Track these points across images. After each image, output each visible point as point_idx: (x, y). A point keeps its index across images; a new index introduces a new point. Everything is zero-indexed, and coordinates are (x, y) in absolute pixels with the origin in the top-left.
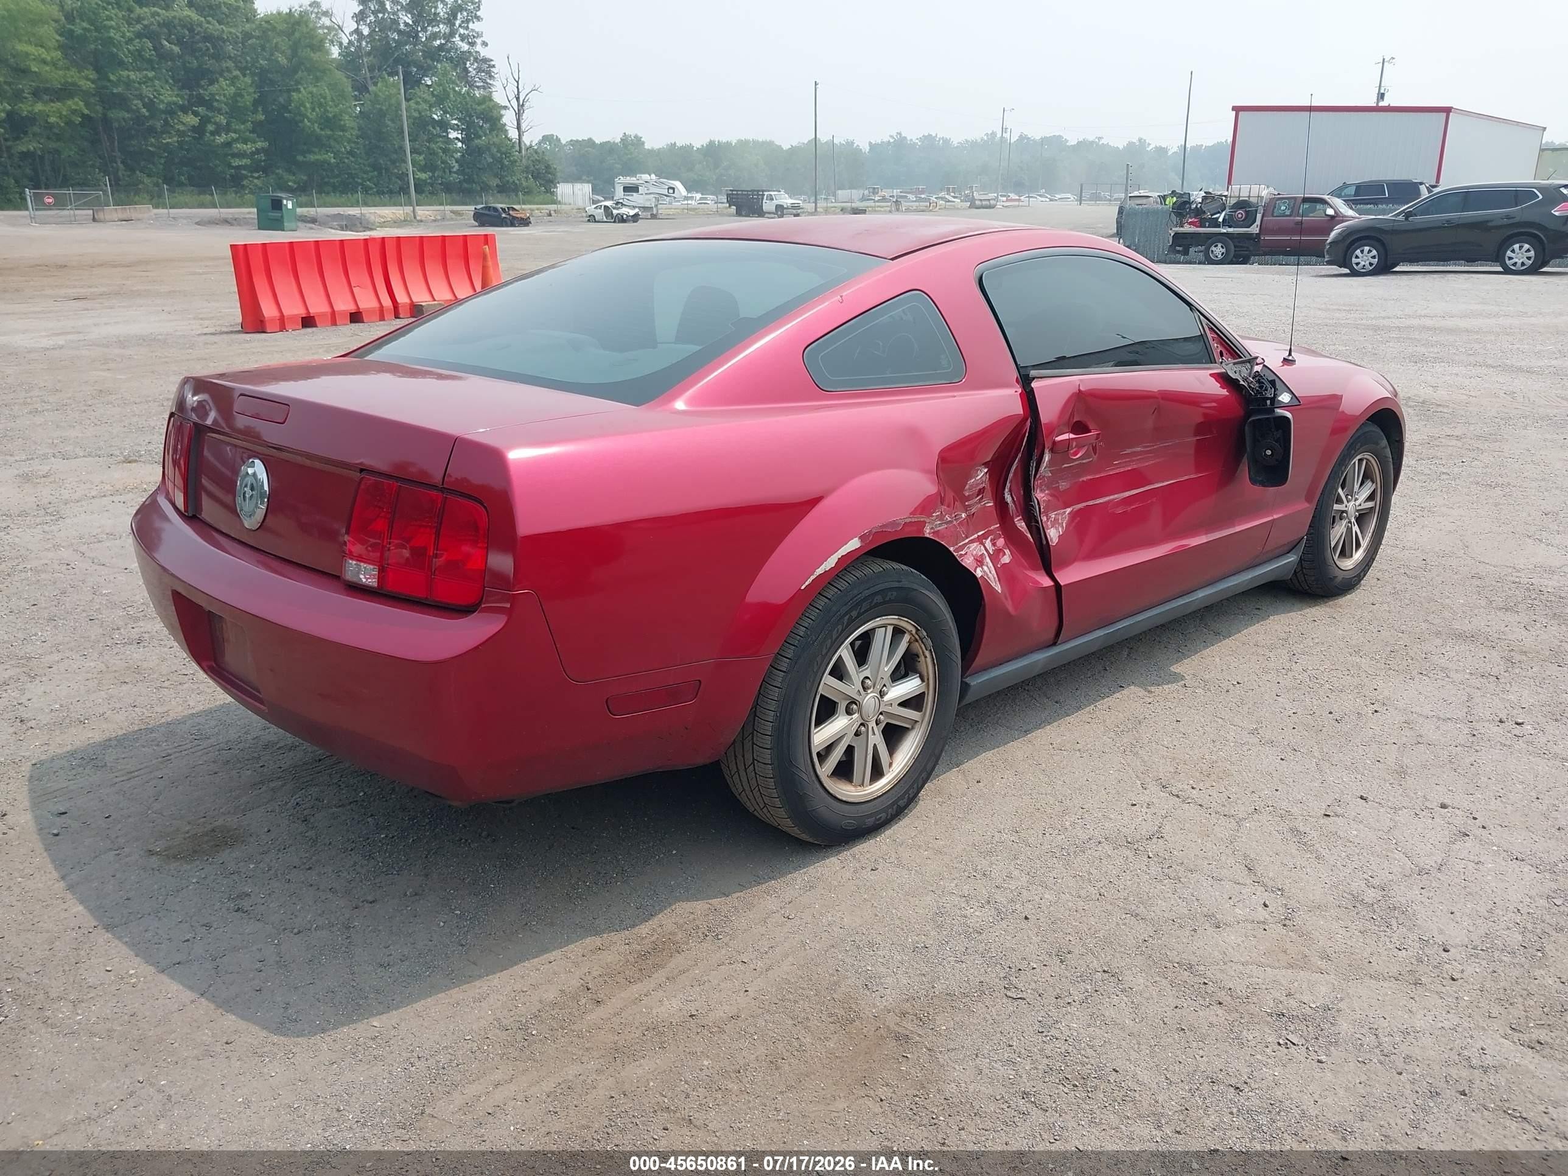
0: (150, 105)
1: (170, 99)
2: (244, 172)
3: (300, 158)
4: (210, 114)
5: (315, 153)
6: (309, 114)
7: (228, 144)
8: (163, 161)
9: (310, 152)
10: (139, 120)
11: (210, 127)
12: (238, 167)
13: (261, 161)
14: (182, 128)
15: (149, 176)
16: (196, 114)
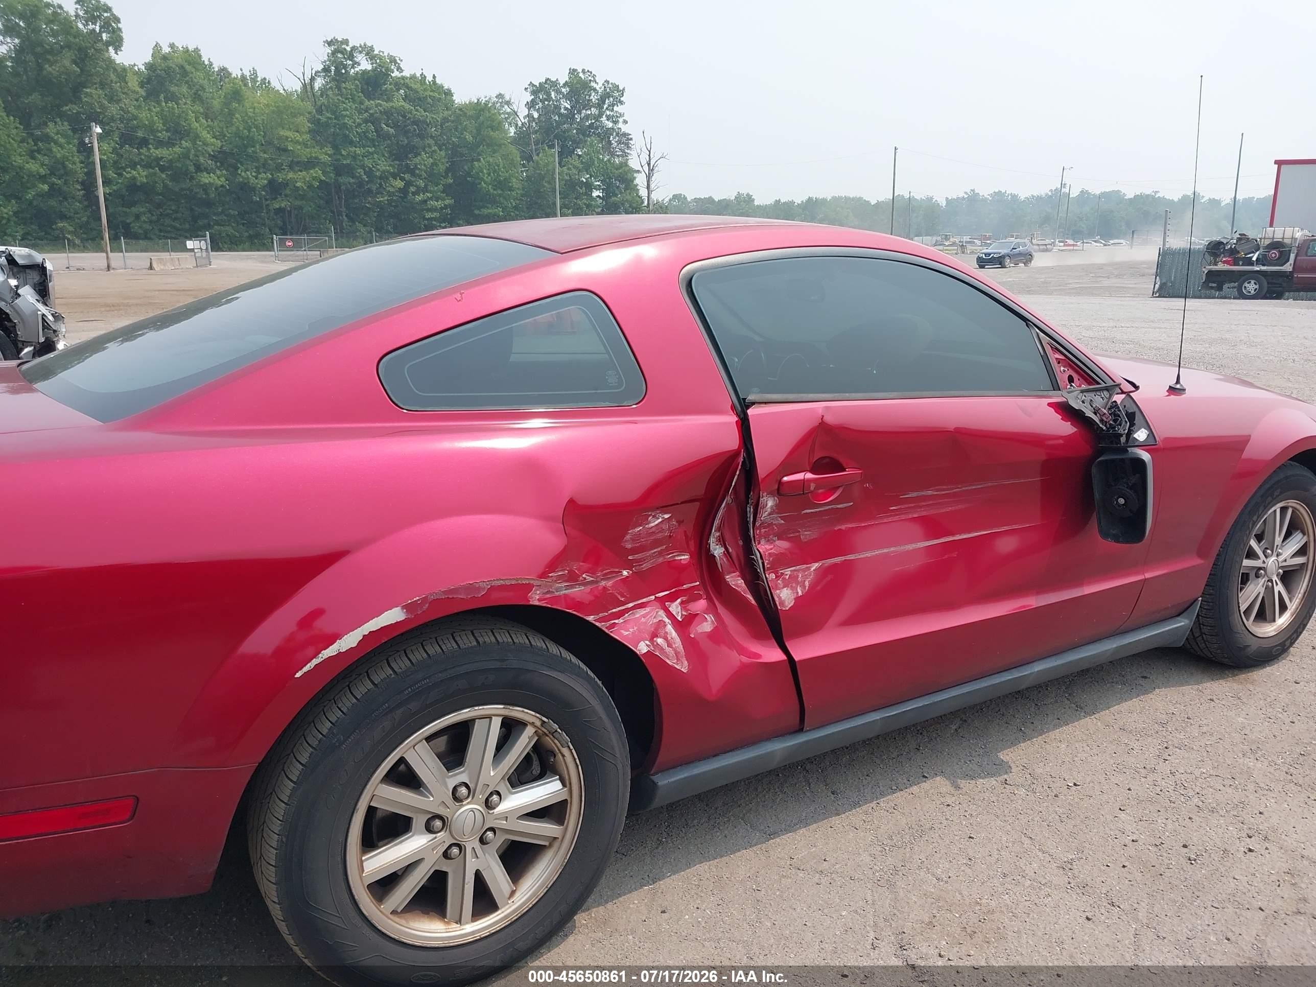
0: (369, 173)
1: (384, 168)
2: (434, 222)
3: (477, 212)
4: (413, 179)
5: (488, 208)
6: (485, 178)
7: (425, 202)
8: (376, 214)
9: (484, 207)
10: (361, 184)
11: (412, 189)
12: (431, 219)
13: (447, 214)
14: (392, 190)
15: (364, 226)
16: (402, 179)
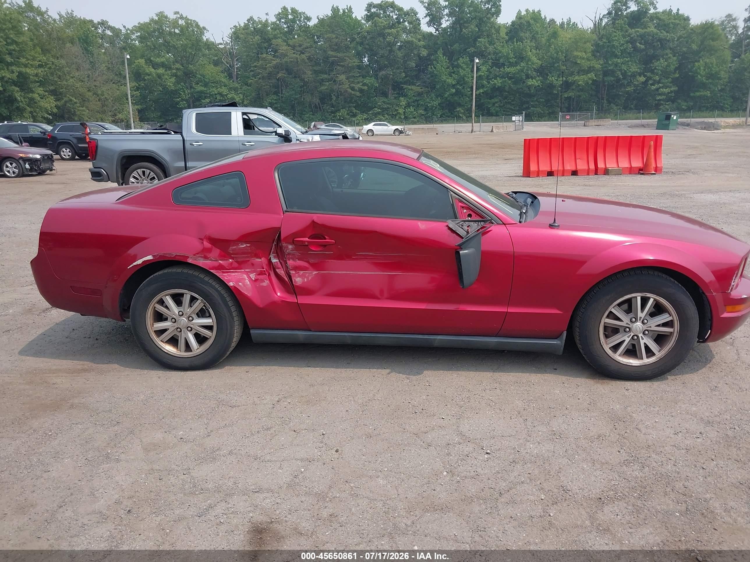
0: (624, 74)
1: (634, 70)
2: (662, 102)
3: (692, 94)
4: (652, 76)
5: (700, 92)
6: (701, 73)
7: (657, 89)
8: (624, 98)
9: (698, 91)
10: (618, 80)
11: (651, 82)
12: (660, 100)
13: (672, 96)
14: (636, 83)
15: (617, 105)
16: (645, 76)
